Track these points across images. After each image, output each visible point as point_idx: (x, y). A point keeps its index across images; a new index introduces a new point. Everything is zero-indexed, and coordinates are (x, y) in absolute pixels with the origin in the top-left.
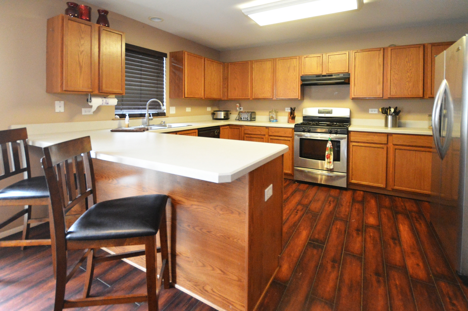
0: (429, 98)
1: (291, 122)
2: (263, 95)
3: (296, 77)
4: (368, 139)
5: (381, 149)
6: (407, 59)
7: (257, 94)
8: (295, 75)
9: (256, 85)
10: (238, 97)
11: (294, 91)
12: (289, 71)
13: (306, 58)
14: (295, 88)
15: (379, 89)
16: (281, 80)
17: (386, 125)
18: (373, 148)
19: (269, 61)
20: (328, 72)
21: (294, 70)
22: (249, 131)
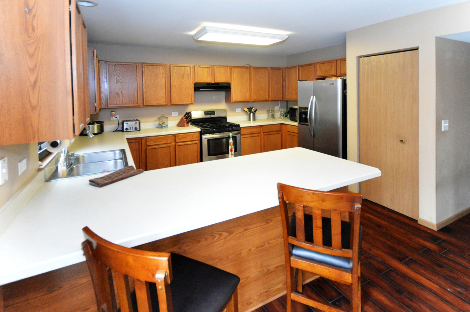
0: (271, 101)
1: (186, 126)
2: (157, 101)
3: (190, 84)
4: (251, 131)
5: (257, 137)
6: (261, 76)
7: (148, 100)
8: (189, 82)
9: (147, 91)
10: (123, 104)
11: (188, 97)
12: (183, 78)
13: (199, 68)
14: (190, 94)
15: (248, 94)
16: (176, 86)
17: (250, 120)
18: (254, 137)
19: (162, 66)
20: (216, 82)
21: (188, 77)
22: (153, 142)
